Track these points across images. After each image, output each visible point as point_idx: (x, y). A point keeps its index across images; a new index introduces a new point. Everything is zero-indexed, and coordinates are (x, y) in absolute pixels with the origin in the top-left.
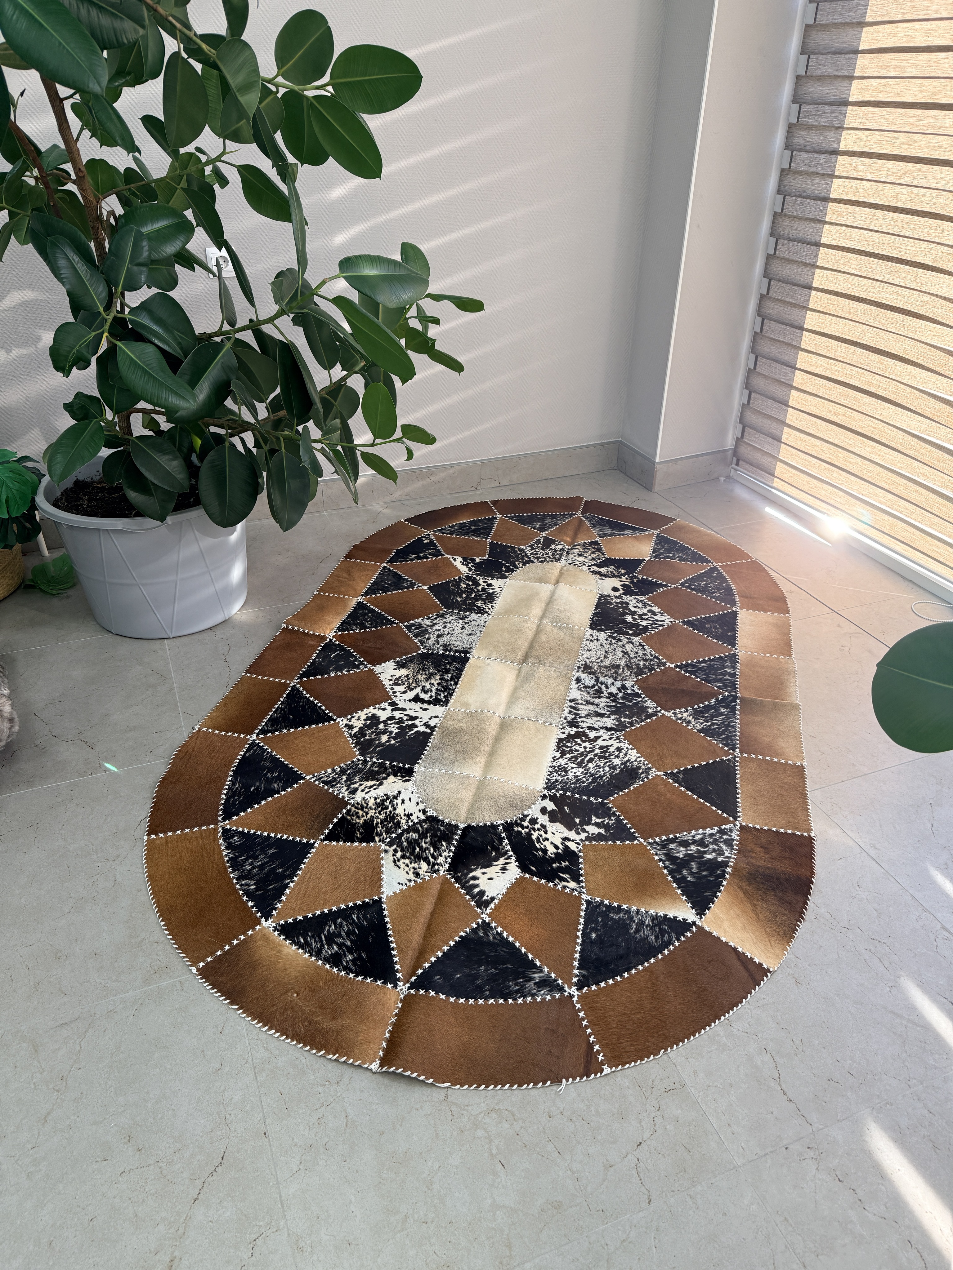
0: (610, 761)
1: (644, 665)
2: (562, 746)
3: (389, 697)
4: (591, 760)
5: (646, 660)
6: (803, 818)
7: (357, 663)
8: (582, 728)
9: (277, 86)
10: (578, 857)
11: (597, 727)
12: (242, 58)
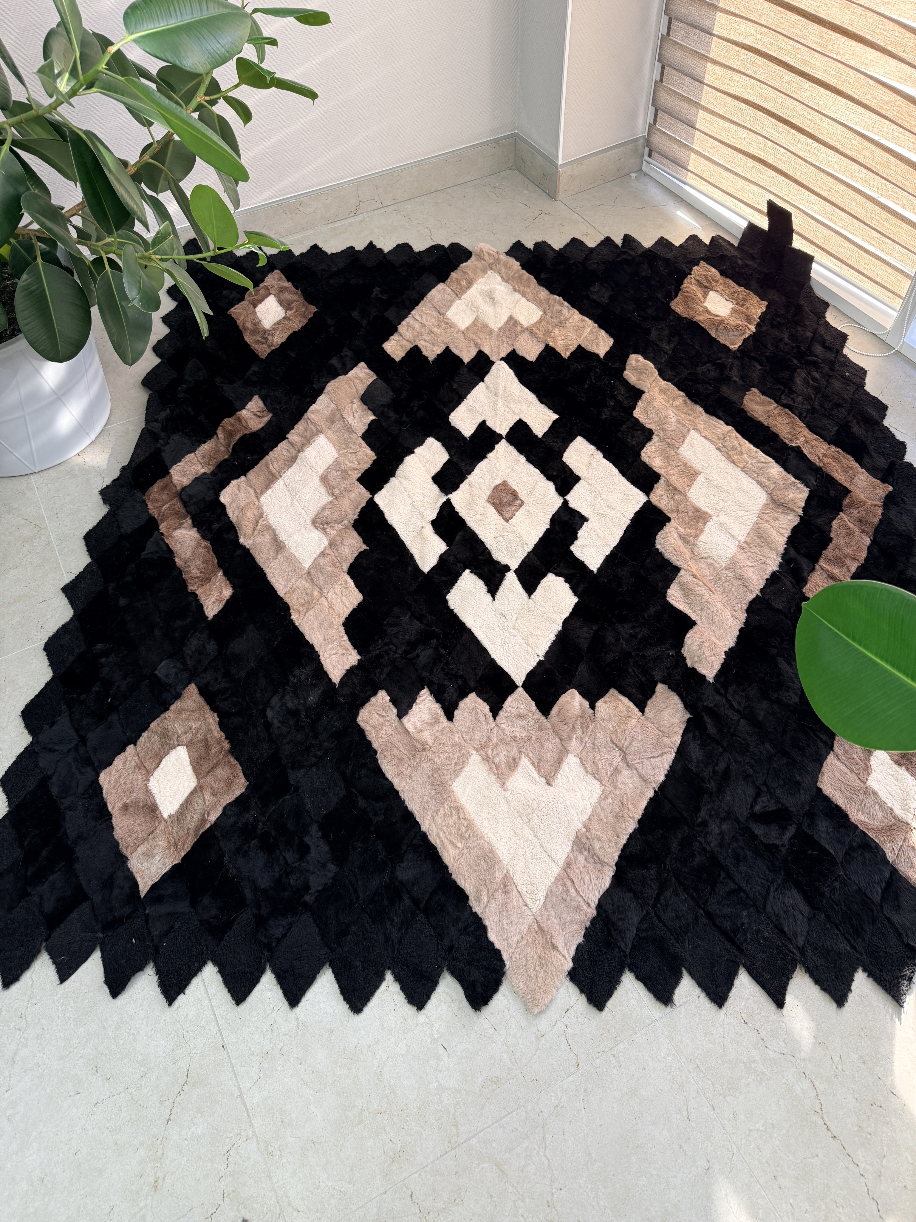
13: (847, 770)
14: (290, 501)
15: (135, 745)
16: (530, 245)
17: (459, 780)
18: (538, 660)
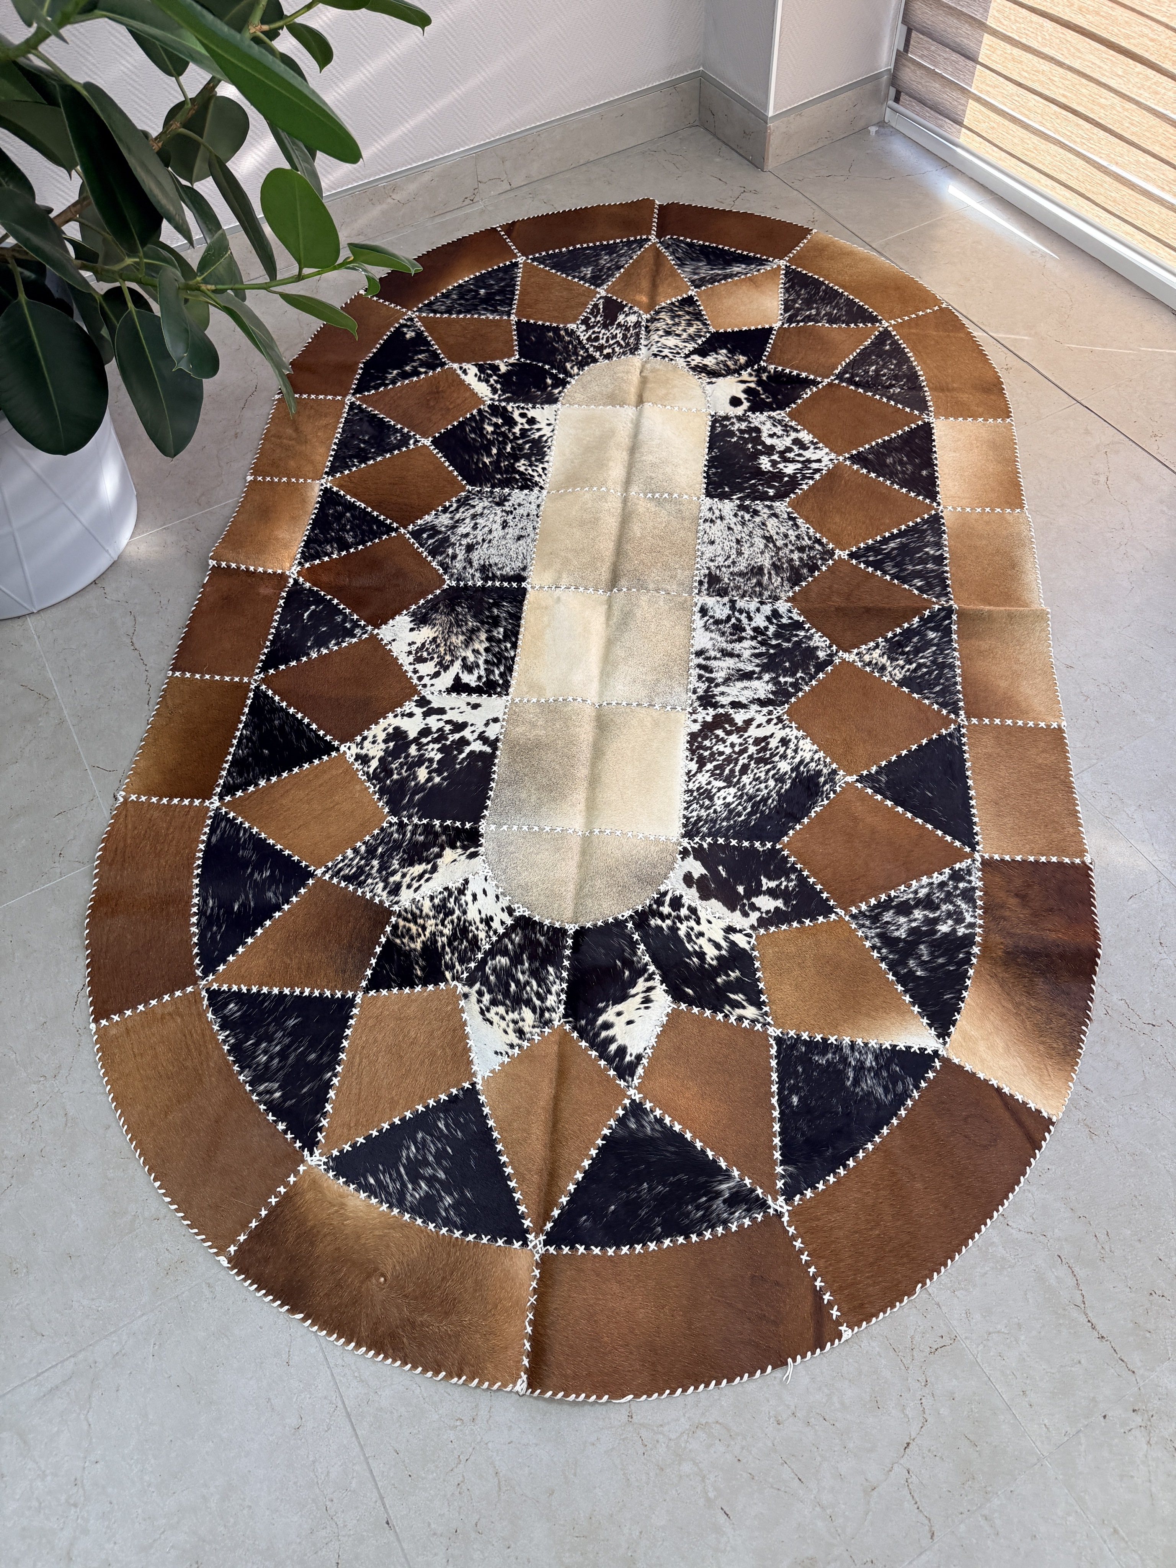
0: (774, 768)
1: (801, 559)
2: (698, 748)
3: (414, 690)
4: (744, 769)
5: (801, 549)
6: (1072, 831)
7: (348, 625)
8: (723, 706)
10: (751, 959)
11: (744, 701)
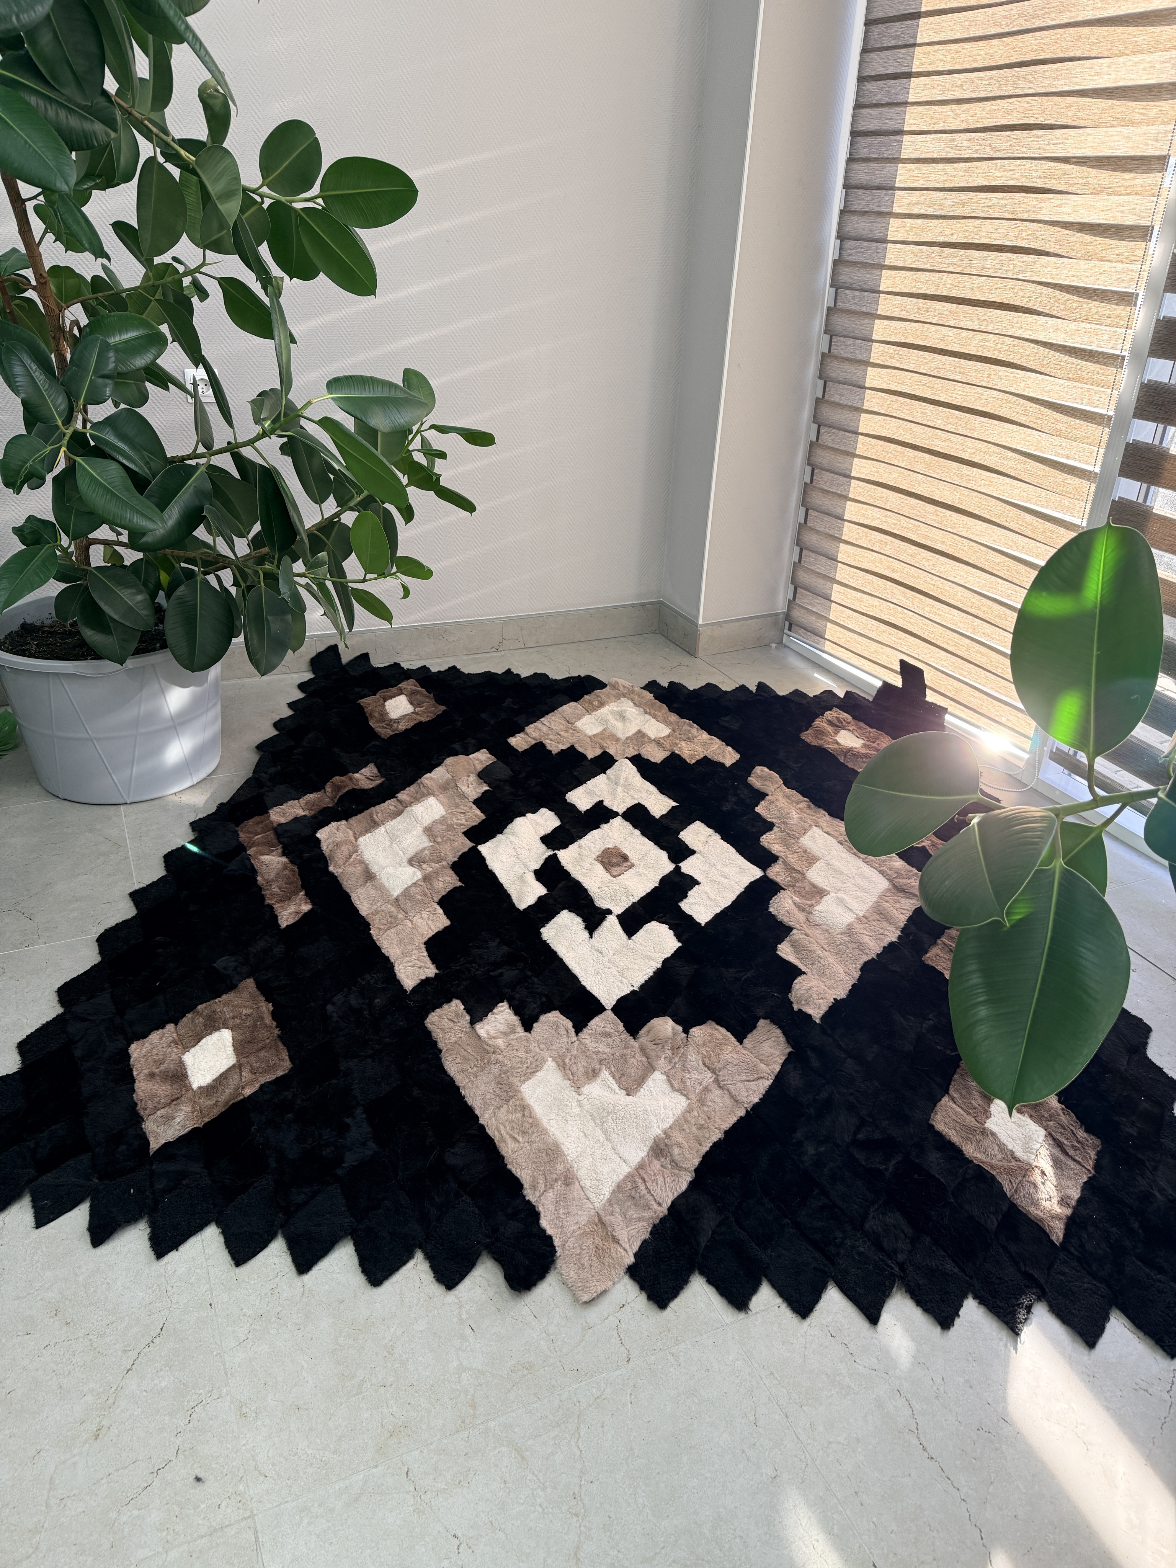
9: (262, 196)
12: (224, 165)
13: (962, 1112)
14: (388, 843)
15: (176, 1024)
16: (665, 684)
17: (529, 1083)
18: (632, 989)
